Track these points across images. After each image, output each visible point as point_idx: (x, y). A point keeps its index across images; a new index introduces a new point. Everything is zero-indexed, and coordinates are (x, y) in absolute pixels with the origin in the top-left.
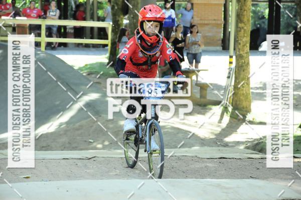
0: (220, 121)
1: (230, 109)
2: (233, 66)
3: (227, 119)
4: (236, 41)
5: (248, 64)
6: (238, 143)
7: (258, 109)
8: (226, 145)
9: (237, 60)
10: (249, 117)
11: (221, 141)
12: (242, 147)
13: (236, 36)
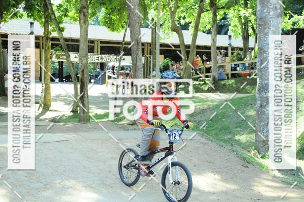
0: (38, 110)
1: (43, 105)
2: (44, 88)
3: (41, 109)
4: (44, 78)
5: (50, 87)
6: (45, 119)
7: (54, 105)
8: (41, 120)
9: (45, 85)
10: (50, 109)
11: (39, 118)
12: (47, 121)
13: (45, 76)
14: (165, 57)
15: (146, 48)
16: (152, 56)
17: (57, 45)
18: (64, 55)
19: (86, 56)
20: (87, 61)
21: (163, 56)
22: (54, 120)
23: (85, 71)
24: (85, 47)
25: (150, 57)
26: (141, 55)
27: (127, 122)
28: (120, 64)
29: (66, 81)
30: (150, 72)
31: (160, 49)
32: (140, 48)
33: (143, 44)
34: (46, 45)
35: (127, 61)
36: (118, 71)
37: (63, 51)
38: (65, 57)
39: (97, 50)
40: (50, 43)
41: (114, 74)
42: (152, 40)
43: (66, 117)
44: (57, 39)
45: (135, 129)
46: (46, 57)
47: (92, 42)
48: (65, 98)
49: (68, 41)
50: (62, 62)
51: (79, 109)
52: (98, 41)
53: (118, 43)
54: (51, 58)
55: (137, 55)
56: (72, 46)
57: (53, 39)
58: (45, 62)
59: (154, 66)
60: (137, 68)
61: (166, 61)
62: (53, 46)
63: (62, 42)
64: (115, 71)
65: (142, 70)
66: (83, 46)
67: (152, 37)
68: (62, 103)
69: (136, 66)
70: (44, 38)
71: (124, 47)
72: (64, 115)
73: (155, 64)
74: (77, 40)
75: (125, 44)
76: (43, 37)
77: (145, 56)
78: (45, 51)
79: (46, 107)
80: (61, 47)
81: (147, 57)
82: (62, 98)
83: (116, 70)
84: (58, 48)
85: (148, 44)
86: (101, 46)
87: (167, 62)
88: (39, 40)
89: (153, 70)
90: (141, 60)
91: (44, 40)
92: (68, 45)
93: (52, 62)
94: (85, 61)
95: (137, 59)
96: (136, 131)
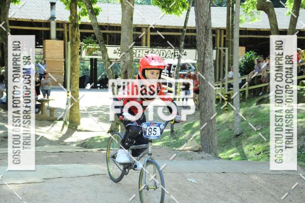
0: (62, 130)
1: (68, 123)
2: (70, 97)
3: (66, 129)
4: (71, 83)
6: (73, 143)
7: (84, 123)
8: (65, 144)
9: (72, 94)
10: (79, 127)
11: (62, 142)
12: (74, 145)
13: (71, 80)
14: (247, 50)
15: (219, 37)
16: (227, 49)
17: (88, 35)
18: (100, 50)
19: (130, 51)
20: (132, 57)
21: (244, 48)
22: (84, 145)
23: (128, 73)
24: (128, 37)
25: (224, 50)
26: (211, 48)
27: (190, 148)
28: (179, 61)
29: (101, 88)
30: (224, 72)
31: (240, 38)
32: (210, 37)
33: (214, 31)
34: (72, 35)
35: (190, 57)
36: (177, 72)
37: (97, 43)
38: (100, 52)
39: (146, 41)
40: (78, 32)
41: (170, 76)
42: (228, 24)
43: (101, 139)
44: (89, 27)
45: (202, 158)
46: (73, 52)
47: (139, 29)
48: (100, 111)
49: (105, 30)
50: (96, 59)
51: (120, 128)
52: (147, 28)
53: (177, 30)
54: (80, 53)
55: (205, 47)
56: (111, 35)
57: (83, 26)
58: (72, 60)
59: (231, 63)
60: (206, 67)
61: (248, 55)
62: (83, 36)
63: (96, 30)
64: (171, 72)
65: (213, 69)
66: (126, 36)
67: (228, 20)
68: (96, 119)
69: (204, 64)
70: (70, 26)
71: (186, 36)
72: (99, 137)
73: (232, 61)
74: (117, 27)
75: (188, 31)
76: (68, 24)
77: (217, 49)
78: (72, 43)
79: (73, 126)
80: (95, 38)
81: (220, 51)
82: (96, 112)
83: (174, 70)
84: (91, 39)
85: (221, 30)
86: (151, 35)
87: (251, 57)
88: (63, 27)
89: (229, 70)
90: (210, 54)
91: (70, 28)
92: (104, 35)
93: (81, 59)
94: (128, 58)
95: (205, 53)
96: (203, 161)
